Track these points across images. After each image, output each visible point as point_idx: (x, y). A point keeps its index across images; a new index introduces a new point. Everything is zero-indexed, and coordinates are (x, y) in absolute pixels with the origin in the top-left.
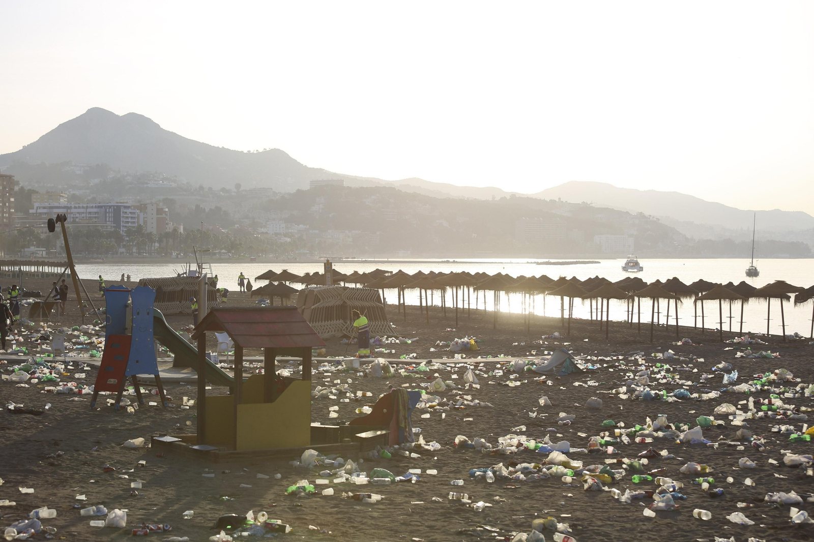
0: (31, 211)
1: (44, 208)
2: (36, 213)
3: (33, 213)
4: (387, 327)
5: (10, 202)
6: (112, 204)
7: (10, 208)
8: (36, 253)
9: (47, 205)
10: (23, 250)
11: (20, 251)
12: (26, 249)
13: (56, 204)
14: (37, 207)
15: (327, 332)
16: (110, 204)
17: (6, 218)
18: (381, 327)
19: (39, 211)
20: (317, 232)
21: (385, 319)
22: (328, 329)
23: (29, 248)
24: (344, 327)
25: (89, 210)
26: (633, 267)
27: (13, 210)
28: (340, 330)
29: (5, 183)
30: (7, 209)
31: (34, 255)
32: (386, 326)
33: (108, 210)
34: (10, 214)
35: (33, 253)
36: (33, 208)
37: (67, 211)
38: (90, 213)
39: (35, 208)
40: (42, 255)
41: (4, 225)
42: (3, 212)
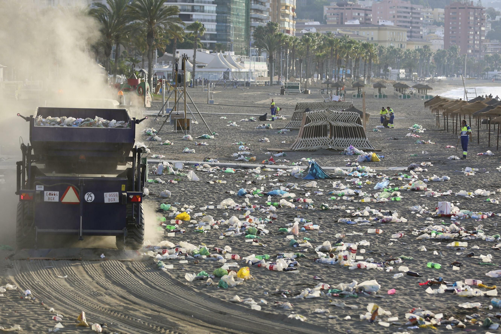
4: (366, 142)
5: (481, 31)
7: (480, 36)
8: (498, 76)
10: (486, 73)
11: (484, 74)
12: (489, 73)
15: (315, 145)
17: (477, 44)
18: (360, 142)
21: (364, 136)
22: (317, 143)
23: (493, 70)
24: (330, 142)
27: (483, 38)
28: (326, 144)
29: (476, 14)
30: (478, 37)
31: (497, 78)
32: (364, 142)
34: (481, 41)
35: (495, 76)
41: (474, 51)
42: (474, 40)
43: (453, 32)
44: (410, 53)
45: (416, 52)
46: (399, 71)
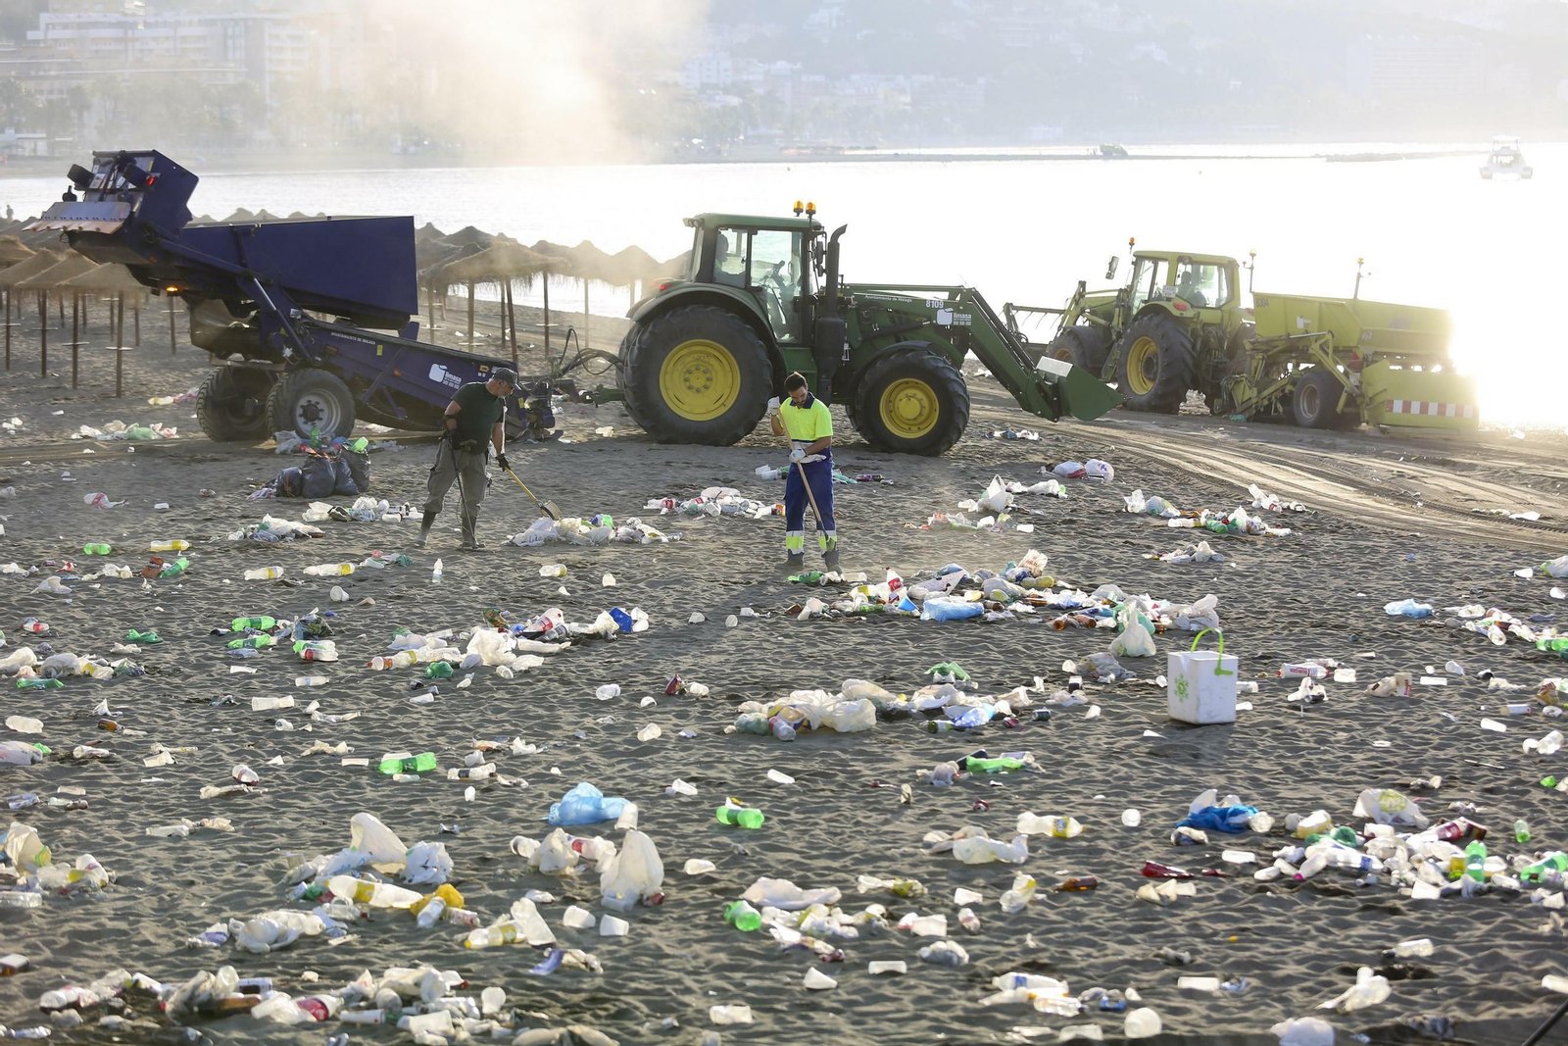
1: (66, 26)
3: (37, 42)
6: (242, 15)
14: (48, 25)
16: (237, 15)
19: (52, 34)
20: (820, 78)
25: (183, 31)
26: (1506, 167)
31: (14, 152)
33: (230, 31)
36: (37, 28)
37: (126, 33)
38: (184, 39)
39: (42, 26)
40: (35, 150)
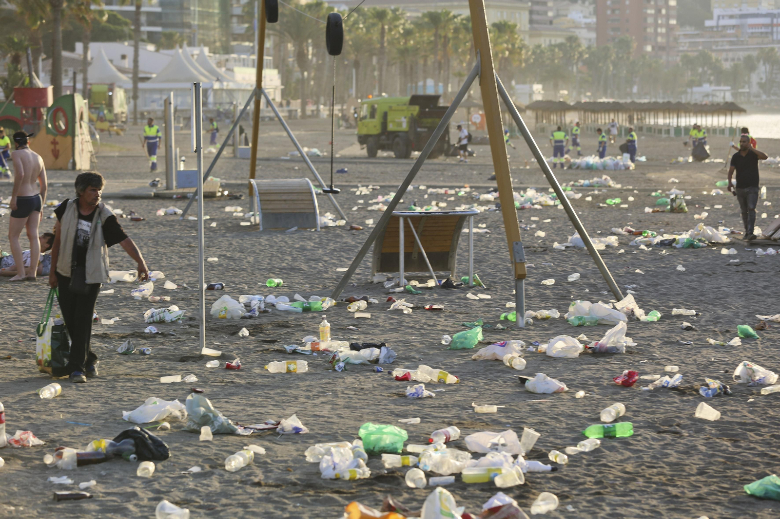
0: (708, 23)
2: (717, 27)
5: (668, 7)
7: (668, 17)
8: (713, 95)
9: (736, 11)
10: (689, 90)
12: (695, 89)
13: (752, 10)
17: (661, 34)
23: (700, 85)
27: (673, 22)
30: (664, 20)
34: (670, 28)
35: (708, 96)
41: (658, 48)
42: (656, 25)
43: (613, 11)
44: (542, 52)
45: (553, 51)
46: (531, 88)
